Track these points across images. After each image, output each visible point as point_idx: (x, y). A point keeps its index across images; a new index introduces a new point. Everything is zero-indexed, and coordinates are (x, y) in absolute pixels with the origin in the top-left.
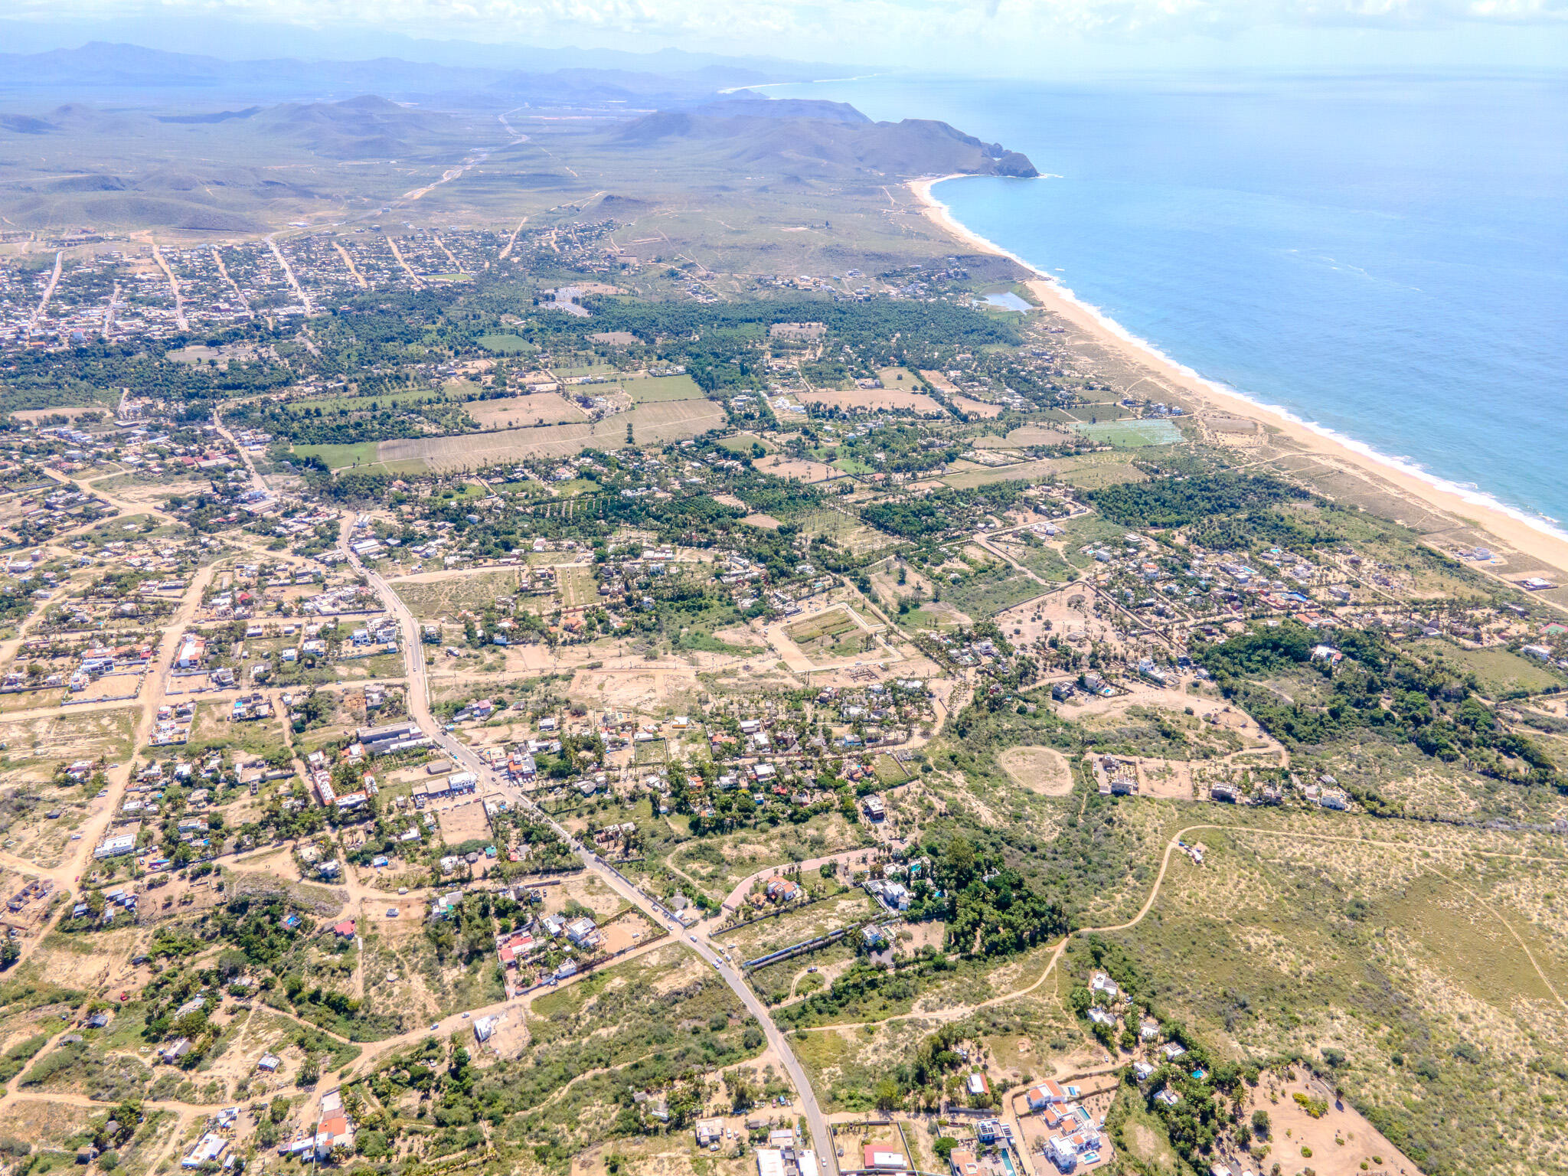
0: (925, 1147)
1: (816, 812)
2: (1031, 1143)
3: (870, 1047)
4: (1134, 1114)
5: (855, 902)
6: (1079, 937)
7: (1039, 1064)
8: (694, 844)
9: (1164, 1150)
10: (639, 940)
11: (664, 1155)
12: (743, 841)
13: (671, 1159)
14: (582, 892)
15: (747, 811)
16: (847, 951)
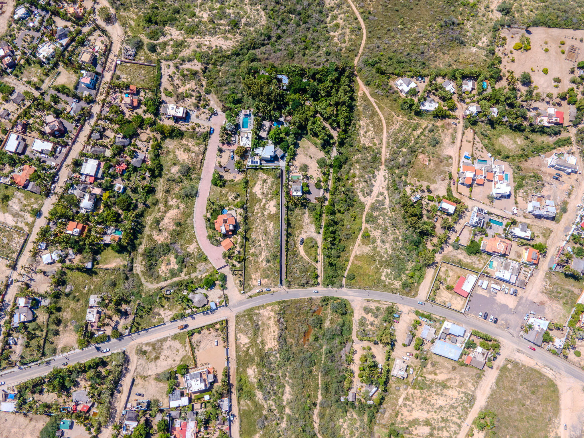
0: (465, 257)
1: (158, 156)
2: (488, 201)
3: (379, 242)
4: (491, 136)
5: (260, 182)
6: (360, 70)
7: (441, 162)
8: (139, 259)
9: (515, 138)
10: (222, 344)
11: (400, 401)
12: (158, 222)
13: (406, 399)
14: (152, 365)
15: (129, 206)
16: (297, 211)
